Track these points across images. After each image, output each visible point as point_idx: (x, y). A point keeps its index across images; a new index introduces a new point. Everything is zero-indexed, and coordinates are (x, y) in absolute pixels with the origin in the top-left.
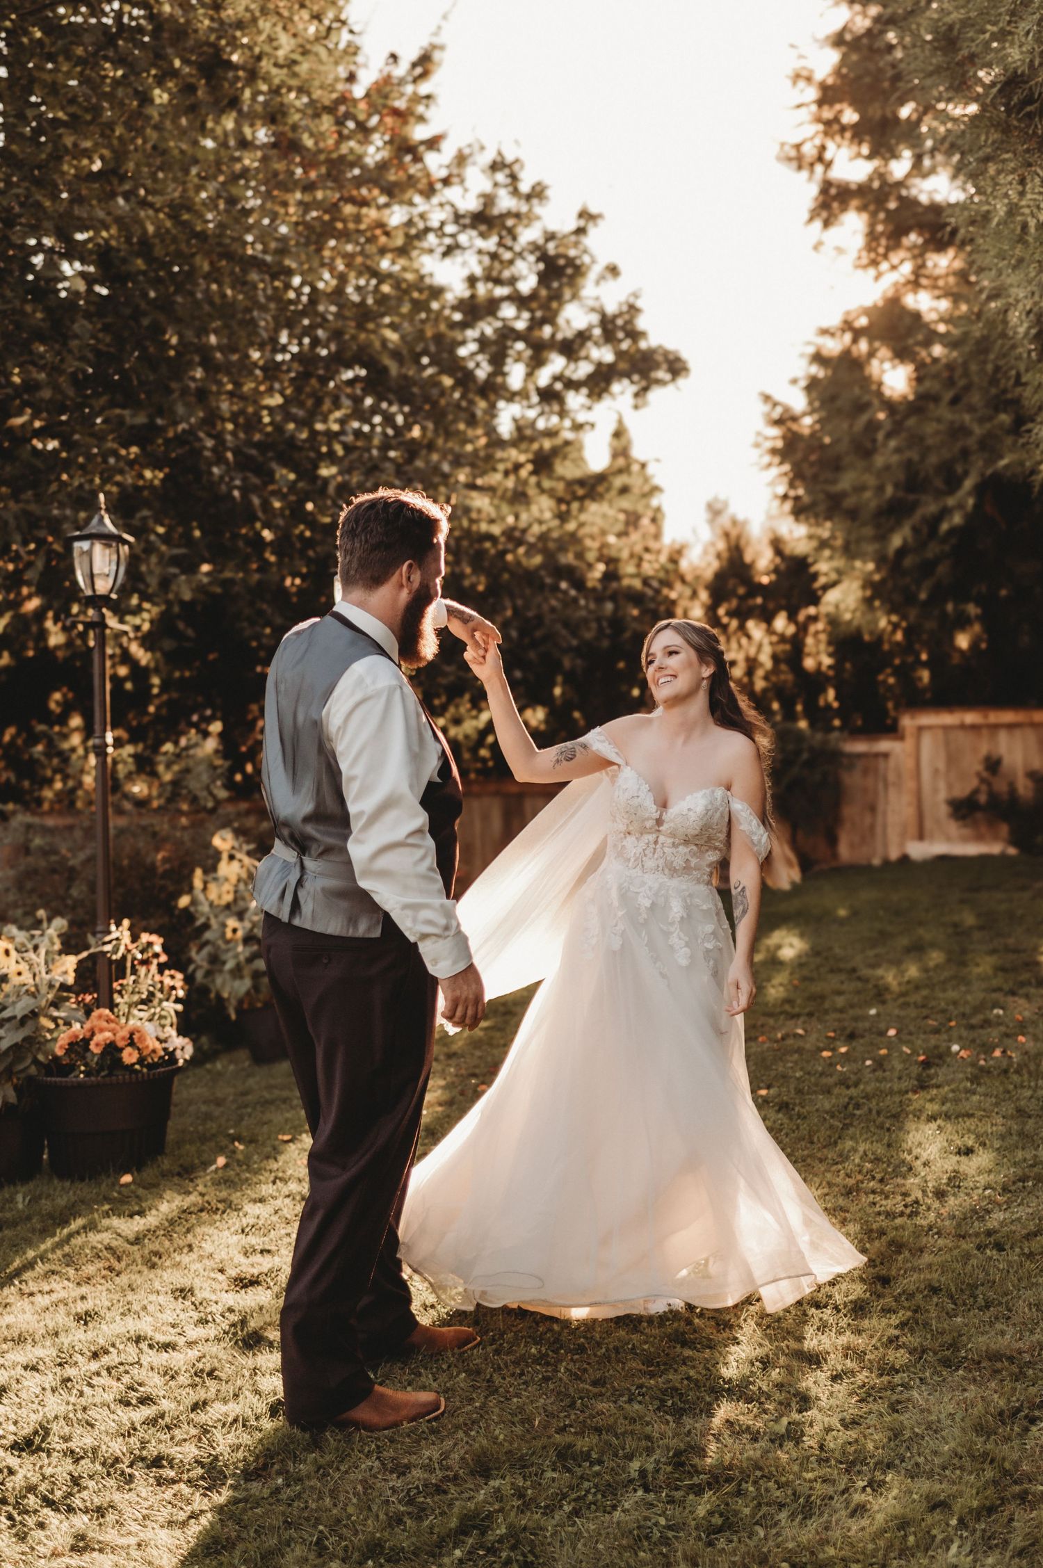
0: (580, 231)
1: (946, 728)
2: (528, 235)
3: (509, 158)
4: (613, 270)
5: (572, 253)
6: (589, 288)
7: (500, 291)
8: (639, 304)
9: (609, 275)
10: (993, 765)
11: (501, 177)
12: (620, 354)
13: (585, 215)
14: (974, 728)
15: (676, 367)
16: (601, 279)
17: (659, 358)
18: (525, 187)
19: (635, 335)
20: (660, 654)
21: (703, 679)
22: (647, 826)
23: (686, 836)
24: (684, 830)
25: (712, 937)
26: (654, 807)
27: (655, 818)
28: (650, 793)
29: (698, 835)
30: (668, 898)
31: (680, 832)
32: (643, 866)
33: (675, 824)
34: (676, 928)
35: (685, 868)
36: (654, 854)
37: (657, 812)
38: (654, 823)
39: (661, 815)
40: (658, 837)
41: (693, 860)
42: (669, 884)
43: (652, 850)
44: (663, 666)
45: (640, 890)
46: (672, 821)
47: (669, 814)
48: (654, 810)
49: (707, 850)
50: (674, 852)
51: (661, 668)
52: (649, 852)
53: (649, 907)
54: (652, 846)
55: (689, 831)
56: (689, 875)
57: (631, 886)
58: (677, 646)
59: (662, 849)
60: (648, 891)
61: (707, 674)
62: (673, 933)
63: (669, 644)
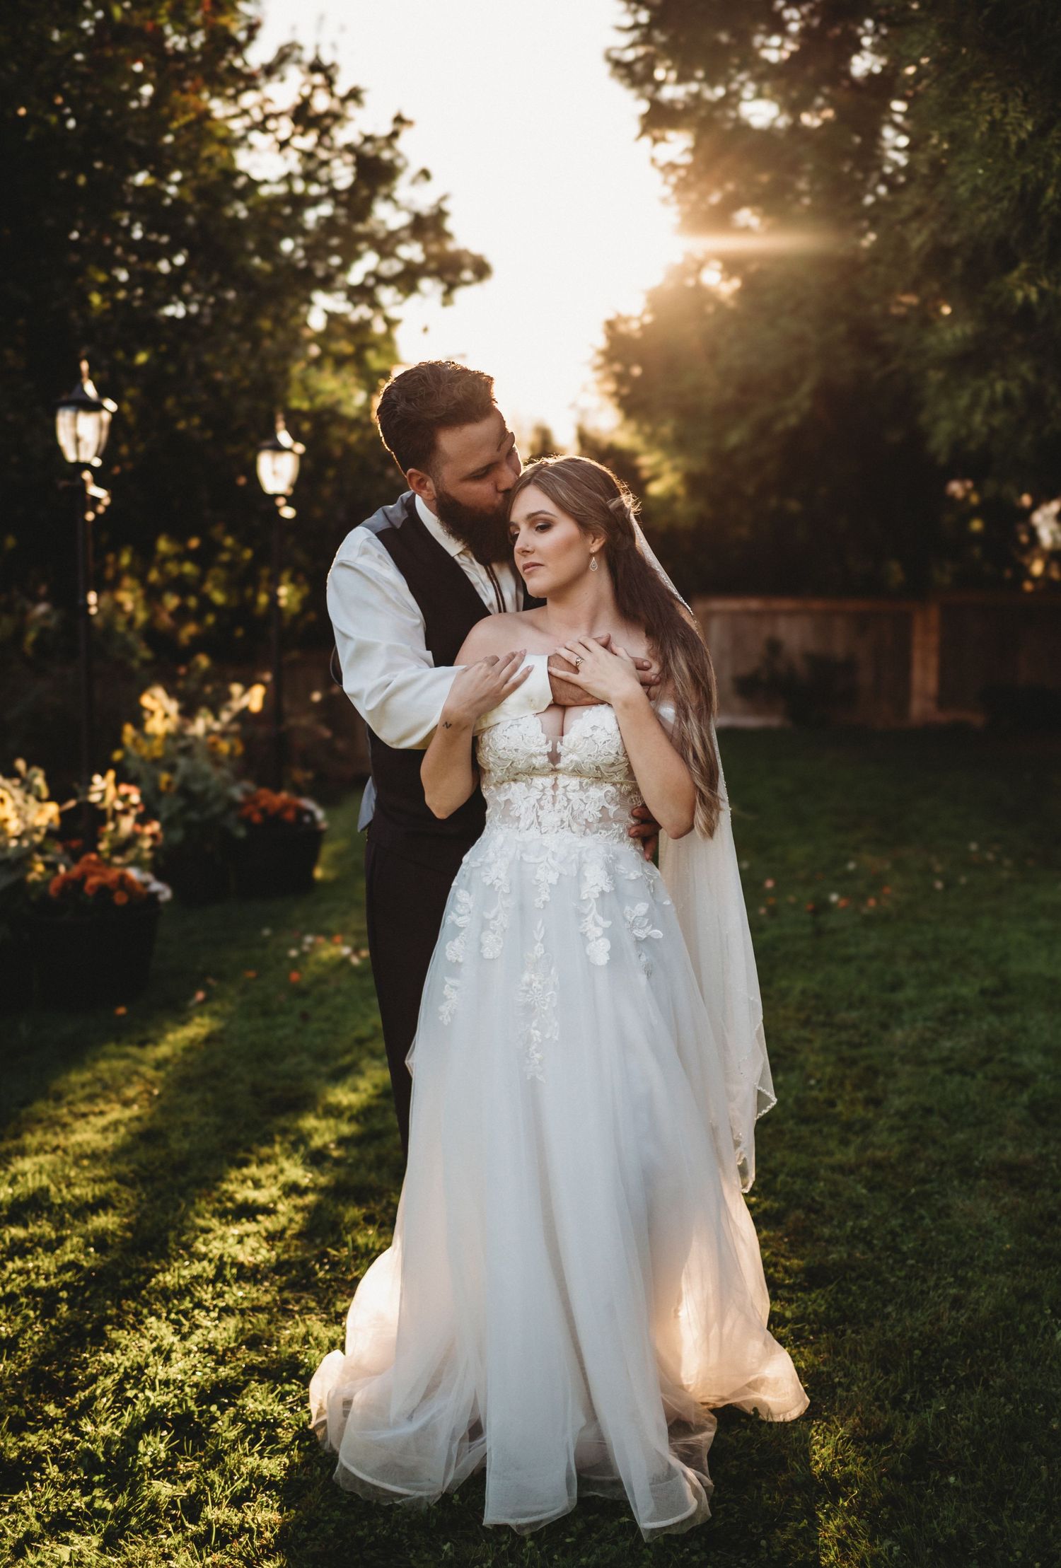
0: (395, 135)
1: (734, 614)
2: (344, 135)
3: (326, 60)
4: (425, 174)
5: (386, 155)
6: (403, 188)
7: (315, 190)
8: (447, 206)
9: (422, 178)
10: (774, 647)
11: (318, 79)
12: (429, 257)
13: (399, 120)
14: (757, 615)
15: (482, 270)
16: (414, 182)
17: (467, 260)
18: (341, 89)
19: (443, 235)
20: (524, 528)
21: (592, 555)
22: (537, 766)
23: (598, 768)
24: (593, 759)
25: (646, 921)
26: (543, 737)
27: (546, 752)
28: (537, 718)
29: (613, 765)
30: (581, 865)
31: (588, 765)
32: (540, 824)
33: (579, 755)
34: (591, 909)
35: (600, 820)
36: (554, 804)
37: (547, 743)
38: (546, 759)
39: (554, 747)
40: (556, 779)
41: (612, 809)
42: (580, 845)
43: (550, 798)
44: (528, 549)
45: (540, 860)
46: (571, 751)
47: (565, 743)
48: (544, 741)
49: (630, 793)
50: (584, 798)
51: (525, 552)
52: (546, 803)
53: (555, 882)
54: (550, 792)
55: (600, 759)
56: (607, 829)
57: (524, 855)
58: (546, 513)
59: (565, 794)
60: (551, 861)
61: (595, 547)
62: (586, 916)
63: (534, 510)
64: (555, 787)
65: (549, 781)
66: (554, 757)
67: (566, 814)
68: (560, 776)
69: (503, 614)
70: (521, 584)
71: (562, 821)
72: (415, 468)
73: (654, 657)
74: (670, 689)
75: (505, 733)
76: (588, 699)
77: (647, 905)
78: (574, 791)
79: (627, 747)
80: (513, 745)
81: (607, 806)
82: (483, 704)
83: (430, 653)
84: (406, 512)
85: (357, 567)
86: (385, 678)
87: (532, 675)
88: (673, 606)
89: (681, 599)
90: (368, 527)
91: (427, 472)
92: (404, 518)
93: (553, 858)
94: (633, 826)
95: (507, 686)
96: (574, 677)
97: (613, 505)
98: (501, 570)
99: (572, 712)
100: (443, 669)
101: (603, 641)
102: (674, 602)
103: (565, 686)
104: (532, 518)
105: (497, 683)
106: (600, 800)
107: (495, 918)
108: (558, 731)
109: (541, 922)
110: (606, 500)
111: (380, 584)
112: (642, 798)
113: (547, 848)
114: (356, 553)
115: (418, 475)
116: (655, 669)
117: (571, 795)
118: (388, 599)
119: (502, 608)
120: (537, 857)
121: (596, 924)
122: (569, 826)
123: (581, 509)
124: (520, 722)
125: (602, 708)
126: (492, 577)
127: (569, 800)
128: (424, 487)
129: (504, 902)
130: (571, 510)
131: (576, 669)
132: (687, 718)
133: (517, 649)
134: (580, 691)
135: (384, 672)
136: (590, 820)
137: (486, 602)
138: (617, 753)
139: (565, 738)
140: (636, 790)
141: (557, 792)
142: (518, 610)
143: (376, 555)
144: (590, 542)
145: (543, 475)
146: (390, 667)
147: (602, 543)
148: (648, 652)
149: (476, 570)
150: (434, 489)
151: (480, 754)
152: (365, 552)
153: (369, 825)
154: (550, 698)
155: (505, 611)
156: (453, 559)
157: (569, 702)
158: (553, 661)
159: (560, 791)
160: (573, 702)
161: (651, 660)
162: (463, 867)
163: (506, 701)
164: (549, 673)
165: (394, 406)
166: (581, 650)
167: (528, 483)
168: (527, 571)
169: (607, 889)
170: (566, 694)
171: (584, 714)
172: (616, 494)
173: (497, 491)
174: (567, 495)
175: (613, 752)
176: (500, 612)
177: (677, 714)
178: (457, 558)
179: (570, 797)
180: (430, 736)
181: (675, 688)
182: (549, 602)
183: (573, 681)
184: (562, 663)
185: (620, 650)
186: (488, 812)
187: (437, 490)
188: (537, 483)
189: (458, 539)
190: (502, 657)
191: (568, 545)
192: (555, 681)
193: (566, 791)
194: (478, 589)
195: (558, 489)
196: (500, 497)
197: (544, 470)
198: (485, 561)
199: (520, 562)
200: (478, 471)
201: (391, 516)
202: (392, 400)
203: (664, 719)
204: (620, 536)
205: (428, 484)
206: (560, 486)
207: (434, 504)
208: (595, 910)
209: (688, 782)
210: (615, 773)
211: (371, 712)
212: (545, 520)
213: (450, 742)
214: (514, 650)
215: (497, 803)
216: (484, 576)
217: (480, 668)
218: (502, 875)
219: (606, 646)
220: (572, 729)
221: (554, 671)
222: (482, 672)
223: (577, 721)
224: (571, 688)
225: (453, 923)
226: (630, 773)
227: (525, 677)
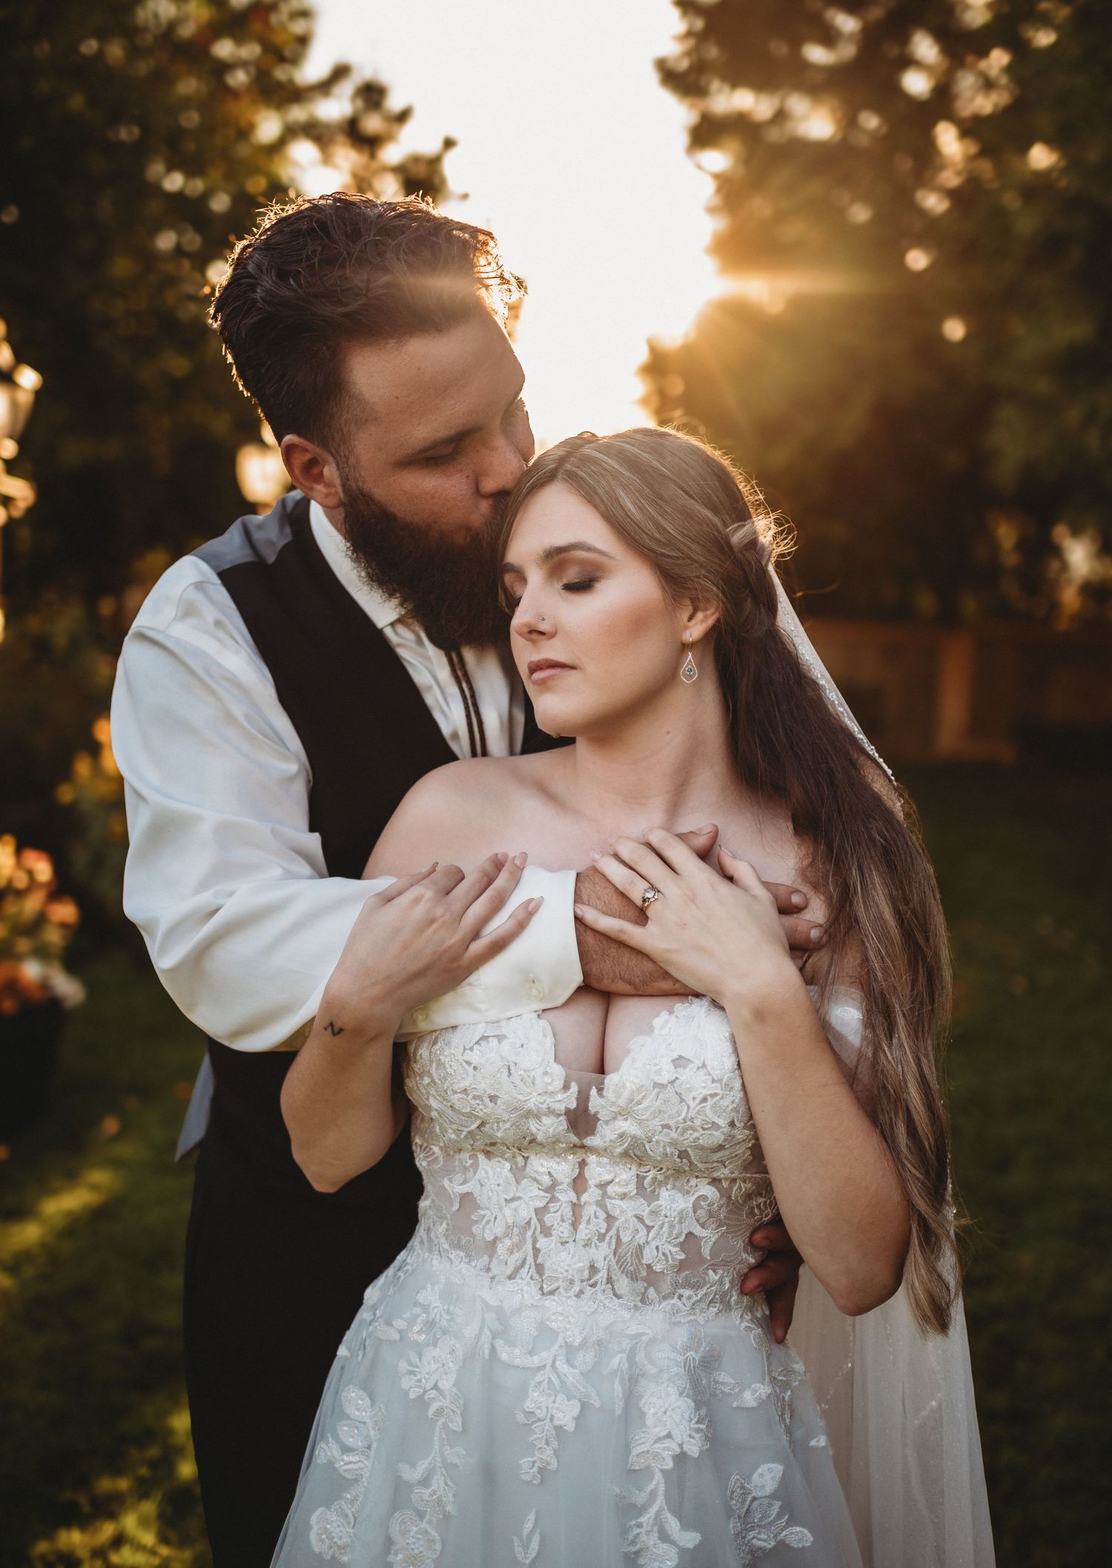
20: (535, 577)
21: (685, 647)
22: (540, 1137)
23: (683, 1154)
24: (674, 1135)
25: (778, 1504)
26: (558, 1072)
27: (561, 1107)
28: (543, 1023)
29: (721, 1147)
30: (633, 1381)
31: (660, 1144)
32: (540, 1269)
33: (640, 1122)
34: (653, 1494)
35: (682, 1266)
36: (575, 1225)
37: (566, 1087)
38: (562, 1124)
39: (583, 1098)
40: (583, 1164)
41: (708, 1236)
42: (633, 1329)
43: (568, 1211)
44: (543, 627)
45: (535, 1361)
46: (625, 1113)
47: (609, 1093)
48: (559, 1084)
49: (749, 1196)
50: (645, 1214)
51: (534, 633)
52: (558, 1218)
53: (570, 1427)
54: (567, 1196)
55: (691, 1135)
56: (696, 1287)
57: (499, 1344)
58: (589, 549)
59: (601, 1204)
60: (562, 1366)
61: (696, 629)
62: (641, 1510)
63: (560, 541)
64: (579, 1183)
65: (563, 1168)
66: (581, 1121)
67: (602, 1253)
68: (592, 1159)
69: (479, 760)
70: (520, 697)
71: (593, 1269)
72: (299, 434)
73: (815, 887)
74: (851, 961)
75: (469, 1056)
76: (666, 985)
77: (778, 1469)
78: (624, 1196)
79: (757, 1109)
80: (484, 1086)
81: (698, 1231)
82: (421, 985)
83: (316, 837)
84: (288, 530)
85: (169, 644)
86: (206, 898)
87: (536, 922)
88: (853, 764)
89: (871, 749)
90: (206, 559)
91: (324, 443)
92: (282, 543)
93: (569, 1362)
94: (752, 1268)
95: (477, 947)
96: (635, 934)
97: (737, 537)
98: (479, 660)
99: (628, 1013)
100: (340, 886)
101: (701, 841)
102: (854, 754)
103: (613, 951)
104: (556, 559)
105: (454, 939)
106: (682, 1217)
107: (425, 1482)
108: (592, 1058)
109: (532, 1517)
110: (726, 526)
111: (215, 687)
112: (774, 1203)
113: (555, 1333)
114: (170, 612)
115: (306, 450)
116: (816, 913)
117: (616, 1206)
118: (230, 718)
119: (479, 749)
120: (531, 1353)
121: (664, 1537)
122: (609, 1280)
123: (670, 543)
124: (505, 1029)
125: (698, 1009)
126: (461, 675)
127: (610, 1219)
128: (319, 478)
129: (447, 1451)
130: (648, 542)
131: (641, 915)
132: (891, 1032)
133: (511, 849)
134: (650, 966)
135: (204, 885)
136: (658, 1268)
137: (446, 729)
138: (732, 1124)
139: (611, 1080)
140: (765, 1188)
141: (584, 1198)
142: (512, 753)
143: (210, 620)
144: (686, 615)
145: (586, 460)
146: (222, 871)
147: (711, 621)
148: (803, 873)
149: (429, 659)
150: (338, 482)
151: (410, 1083)
152: (188, 611)
153: (201, 1145)
154: (578, 979)
155: (485, 753)
156: (379, 634)
157: (620, 986)
158: (587, 890)
159: (591, 1195)
160: (627, 988)
161: (805, 889)
162: (363, 1315)
163: (473, 978)
164: (578, 920)
165: (253, 288)
166: (652, 867)
167: (550, 477)
168: (538, 675)
169: (694, 1449)
170: (611, 969)
171: (657, 1022)
172: (742, 515)
173: (478, 493)
174: (641, 508)
175: (722, 1122)
176: (474, 754)
177: (868, 1023)
178: (389, 632)
179: (616, 1213)
180: (301, 1035)
181: (865, 960)
182: (579, 740)
183: (633, 943)
184: (608, 894)
185: (741, 869)
186: (424, 1204)
187: (344, 485)
188: (572, 478)
189: (391, 595)
190: (473, 866)
191: (637, 623)
192: (590, 939)
193: (605, 1195)
194: (429, 700)
195: (621, 493)
196: (485, 506)
197: (587, 450)
198: (448, 643)
199: (524, 654)
200: (436, 445)
201: (257, 536)
202: (250, 276)
203: (839, 1037)
204: (748, 606)
205: (326, 471)
206: (624, 487)
207: (340, 514)
208: (660, 1501)
209: (896, 1196)
210: (723, 1163)
211: (173, 971)
212: (583, 563)
213: (340, 1064)
214: (499, 850)
215: (442, 1192)
216: (444, 673)
217: (417, 900)
218: (446, 1384)
219: (706, 855)
220: (626, 1063)
221: (591, 915)
222: (420, 910)
223: (640, 1039)
224: (626, 958)
225: (330, 1464)
226: (756, 1160)
227: (521, 926)
